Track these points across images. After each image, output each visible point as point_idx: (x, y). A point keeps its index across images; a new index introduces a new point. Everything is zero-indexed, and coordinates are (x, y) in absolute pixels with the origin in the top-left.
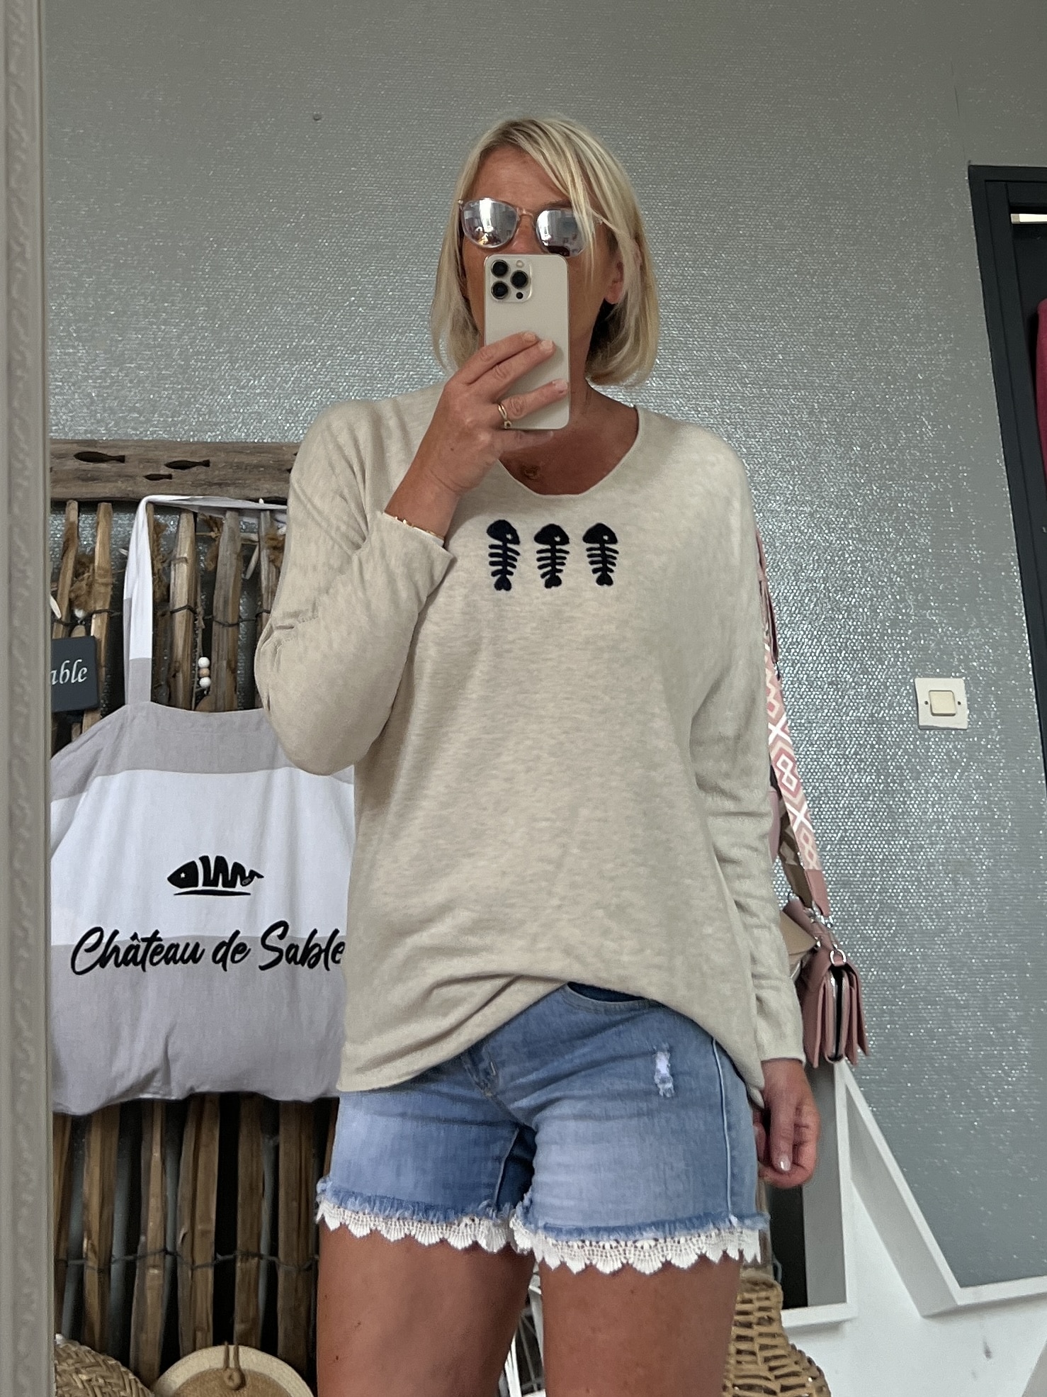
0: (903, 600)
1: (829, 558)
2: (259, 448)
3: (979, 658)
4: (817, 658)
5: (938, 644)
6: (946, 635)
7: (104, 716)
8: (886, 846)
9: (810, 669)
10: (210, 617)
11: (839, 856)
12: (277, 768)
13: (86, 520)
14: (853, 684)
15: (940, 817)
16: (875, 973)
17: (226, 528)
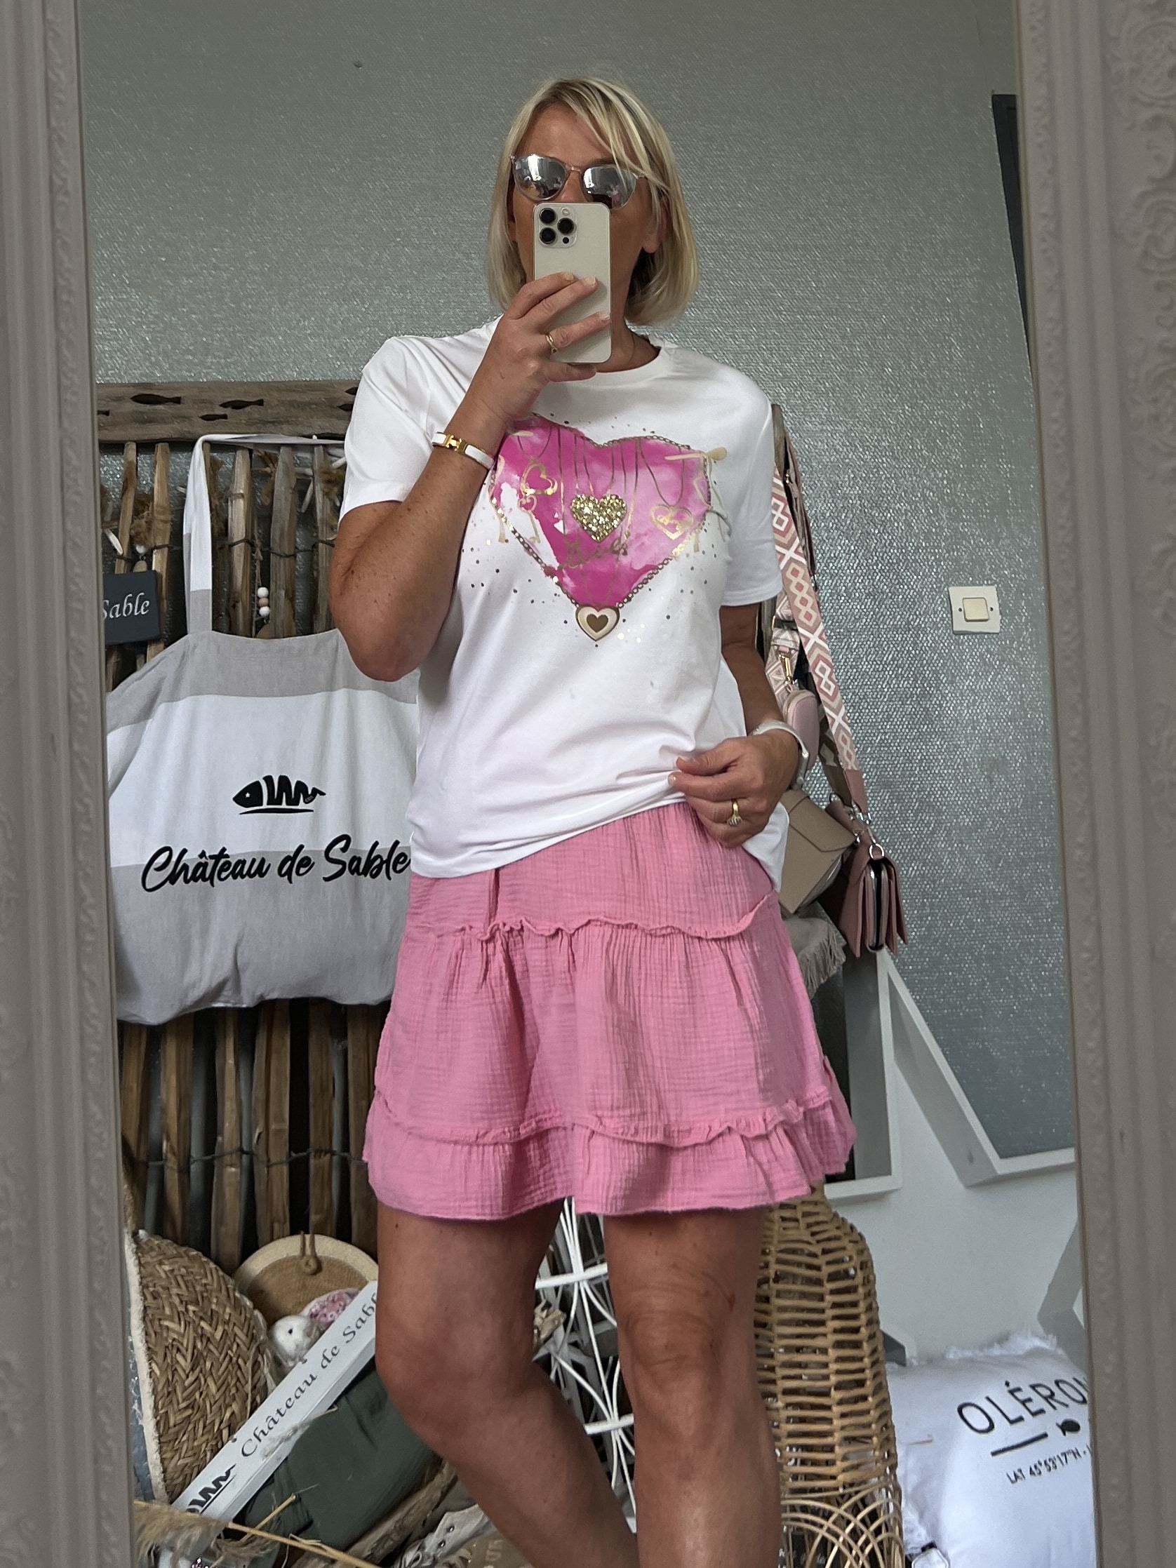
0: (936, 514)
1: (864, 475)
2: (311, 387)
3: (1010, 566)
4: (855, 571)
5: (971, 554)
6: (977, 546)
7: (166, 646)
8: (924, 747)
9: (848, 581)
10: (267, 549)
11: (879, 759)
12: (335, 690)
13: (145, 460)
14: (890, 595)
15: (975, 718)
16: (915, 868)
17: (280, 463)
